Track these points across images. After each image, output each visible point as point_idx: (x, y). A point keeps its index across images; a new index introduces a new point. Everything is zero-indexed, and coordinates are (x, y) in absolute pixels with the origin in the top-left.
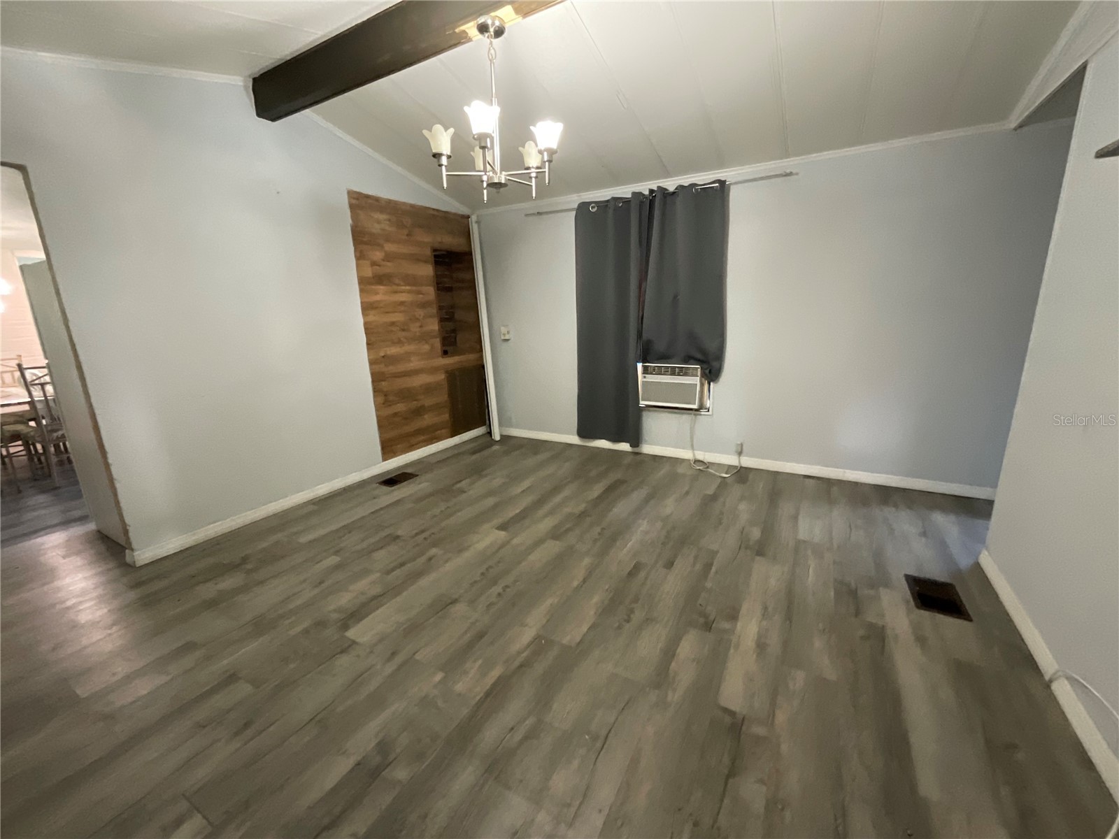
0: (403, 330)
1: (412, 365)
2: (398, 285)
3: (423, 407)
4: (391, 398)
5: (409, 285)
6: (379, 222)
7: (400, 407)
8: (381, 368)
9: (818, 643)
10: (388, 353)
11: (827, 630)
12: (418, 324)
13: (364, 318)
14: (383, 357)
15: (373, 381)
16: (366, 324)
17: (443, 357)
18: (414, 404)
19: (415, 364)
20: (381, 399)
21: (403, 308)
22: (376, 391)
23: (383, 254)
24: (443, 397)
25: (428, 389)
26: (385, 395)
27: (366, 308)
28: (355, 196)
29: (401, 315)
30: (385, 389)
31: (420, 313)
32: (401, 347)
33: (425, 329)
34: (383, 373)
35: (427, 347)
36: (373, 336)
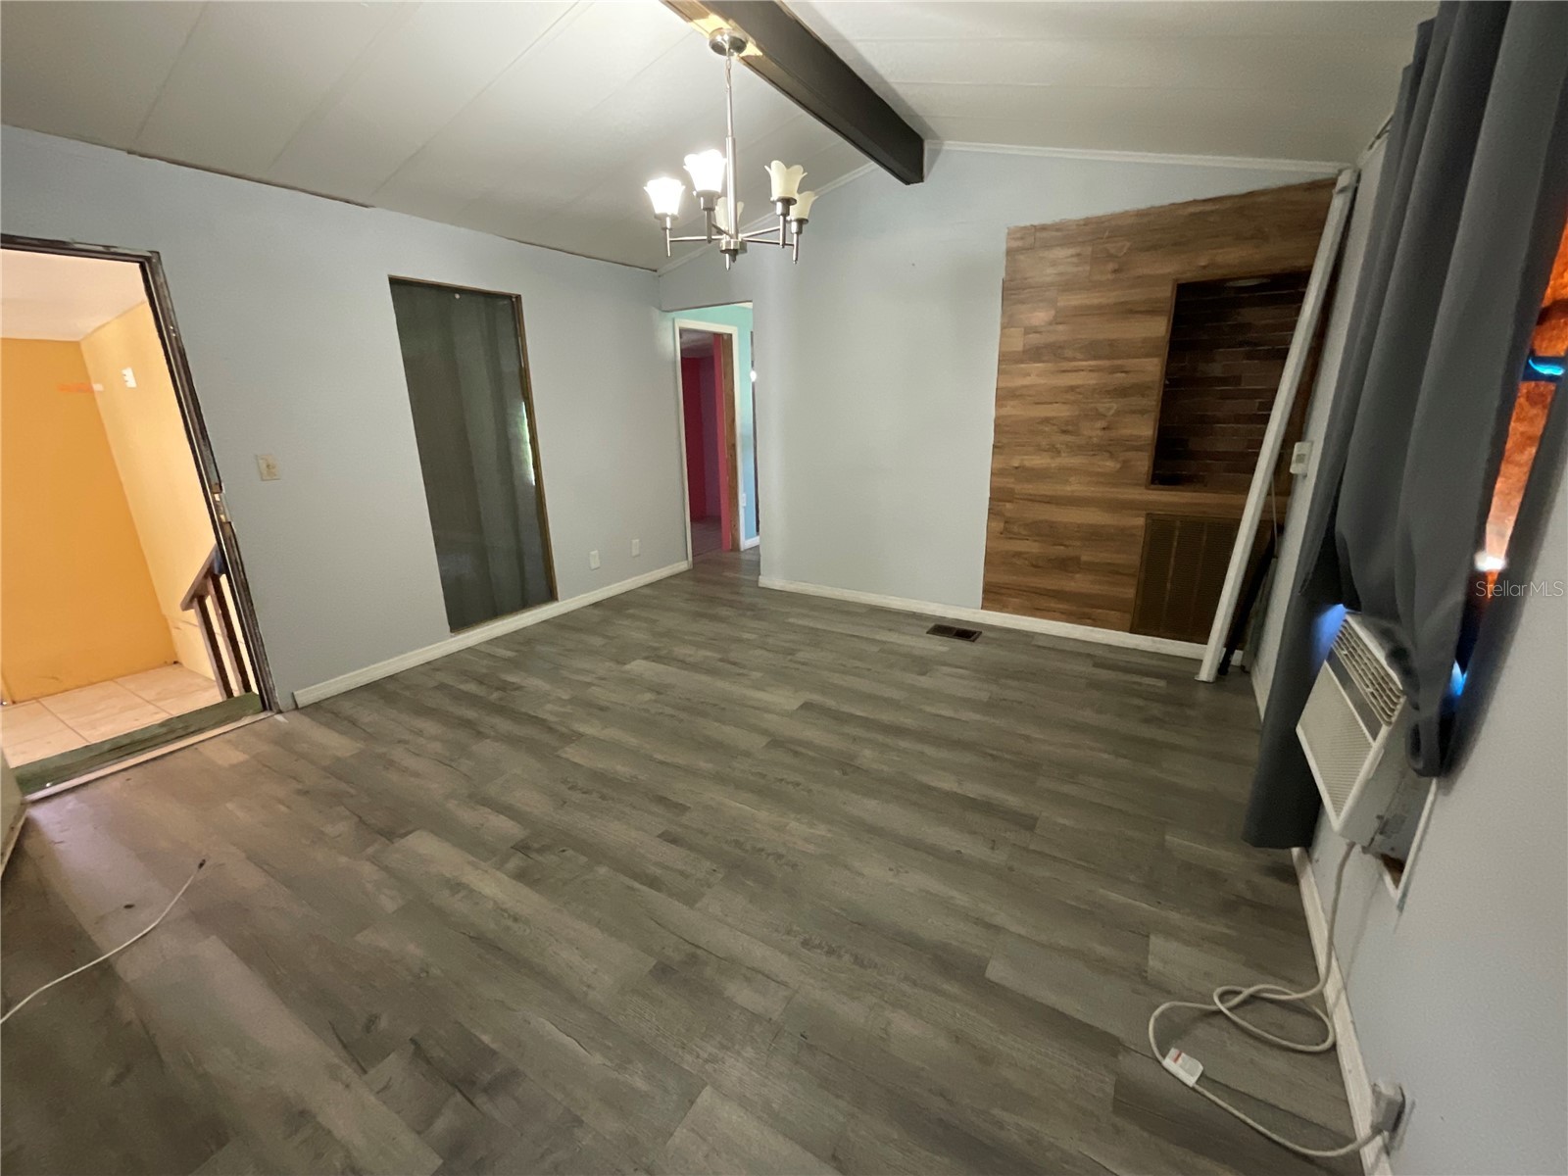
0: (1064, 432)
1: (1069, 488)
2: (1074, 359)
3: (1076, 560)
4: (1015, 529)
5: (1095, 358)
6: (1054, 264)
7: (1031, 547)
8: (1009, 482)
9: (414, 951)
10: (1027, 464)
11: (423, 975)
12: (1100, 424)
13: (996, 410)
14: (1017, 468)
15: (991, 499)
16: (997, 419)
17: (1147, 488)
18: (1059, 551)
19: (1075, 487)
20: (999, 526)
21: (1070, 397)
22: (993, 513)
23: (1053, 312)
24: (1132, 557)
25: (1094, 536)
26: (1006, 522)
27: (1003, 396)
28: (1018, 235)
29: (1066, 407)
30: (1008, 515)
31: (1110, 406)
32: (1052, 458)
33: (1113, 434)
34: (1012, 491)
35: (1110, 465)
36: (1006, 436)
